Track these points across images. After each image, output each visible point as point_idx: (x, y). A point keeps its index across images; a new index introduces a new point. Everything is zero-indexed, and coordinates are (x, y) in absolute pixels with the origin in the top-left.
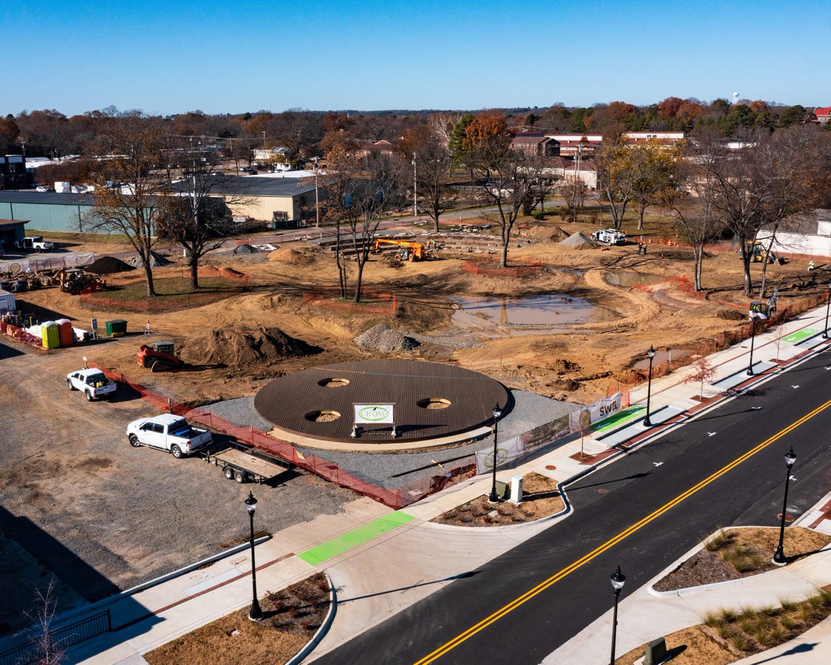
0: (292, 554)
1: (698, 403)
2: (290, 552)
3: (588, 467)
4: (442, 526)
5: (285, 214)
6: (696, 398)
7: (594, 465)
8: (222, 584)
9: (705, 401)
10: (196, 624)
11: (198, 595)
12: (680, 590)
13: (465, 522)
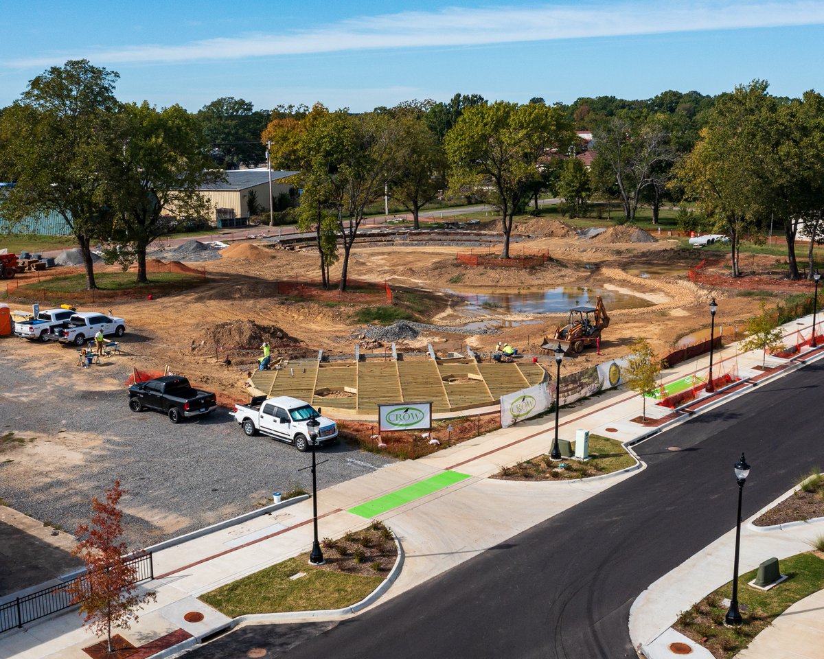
0: (339, 510)
1: (761, 372)
2: (337, 508)
3: (653, 429)
4: (503, 482)
5: (232, 211)
6: (758, 368)
7: (660, 427)
8: (268, 537)
9: (768, 370)
10: (250, 570)
11: (242, 546)
12: (782, 525)
13: (527, 477)
